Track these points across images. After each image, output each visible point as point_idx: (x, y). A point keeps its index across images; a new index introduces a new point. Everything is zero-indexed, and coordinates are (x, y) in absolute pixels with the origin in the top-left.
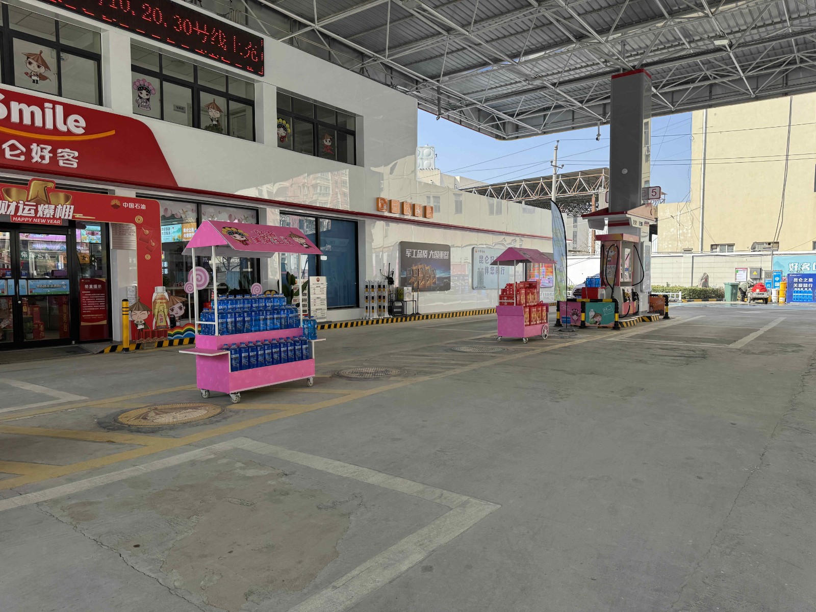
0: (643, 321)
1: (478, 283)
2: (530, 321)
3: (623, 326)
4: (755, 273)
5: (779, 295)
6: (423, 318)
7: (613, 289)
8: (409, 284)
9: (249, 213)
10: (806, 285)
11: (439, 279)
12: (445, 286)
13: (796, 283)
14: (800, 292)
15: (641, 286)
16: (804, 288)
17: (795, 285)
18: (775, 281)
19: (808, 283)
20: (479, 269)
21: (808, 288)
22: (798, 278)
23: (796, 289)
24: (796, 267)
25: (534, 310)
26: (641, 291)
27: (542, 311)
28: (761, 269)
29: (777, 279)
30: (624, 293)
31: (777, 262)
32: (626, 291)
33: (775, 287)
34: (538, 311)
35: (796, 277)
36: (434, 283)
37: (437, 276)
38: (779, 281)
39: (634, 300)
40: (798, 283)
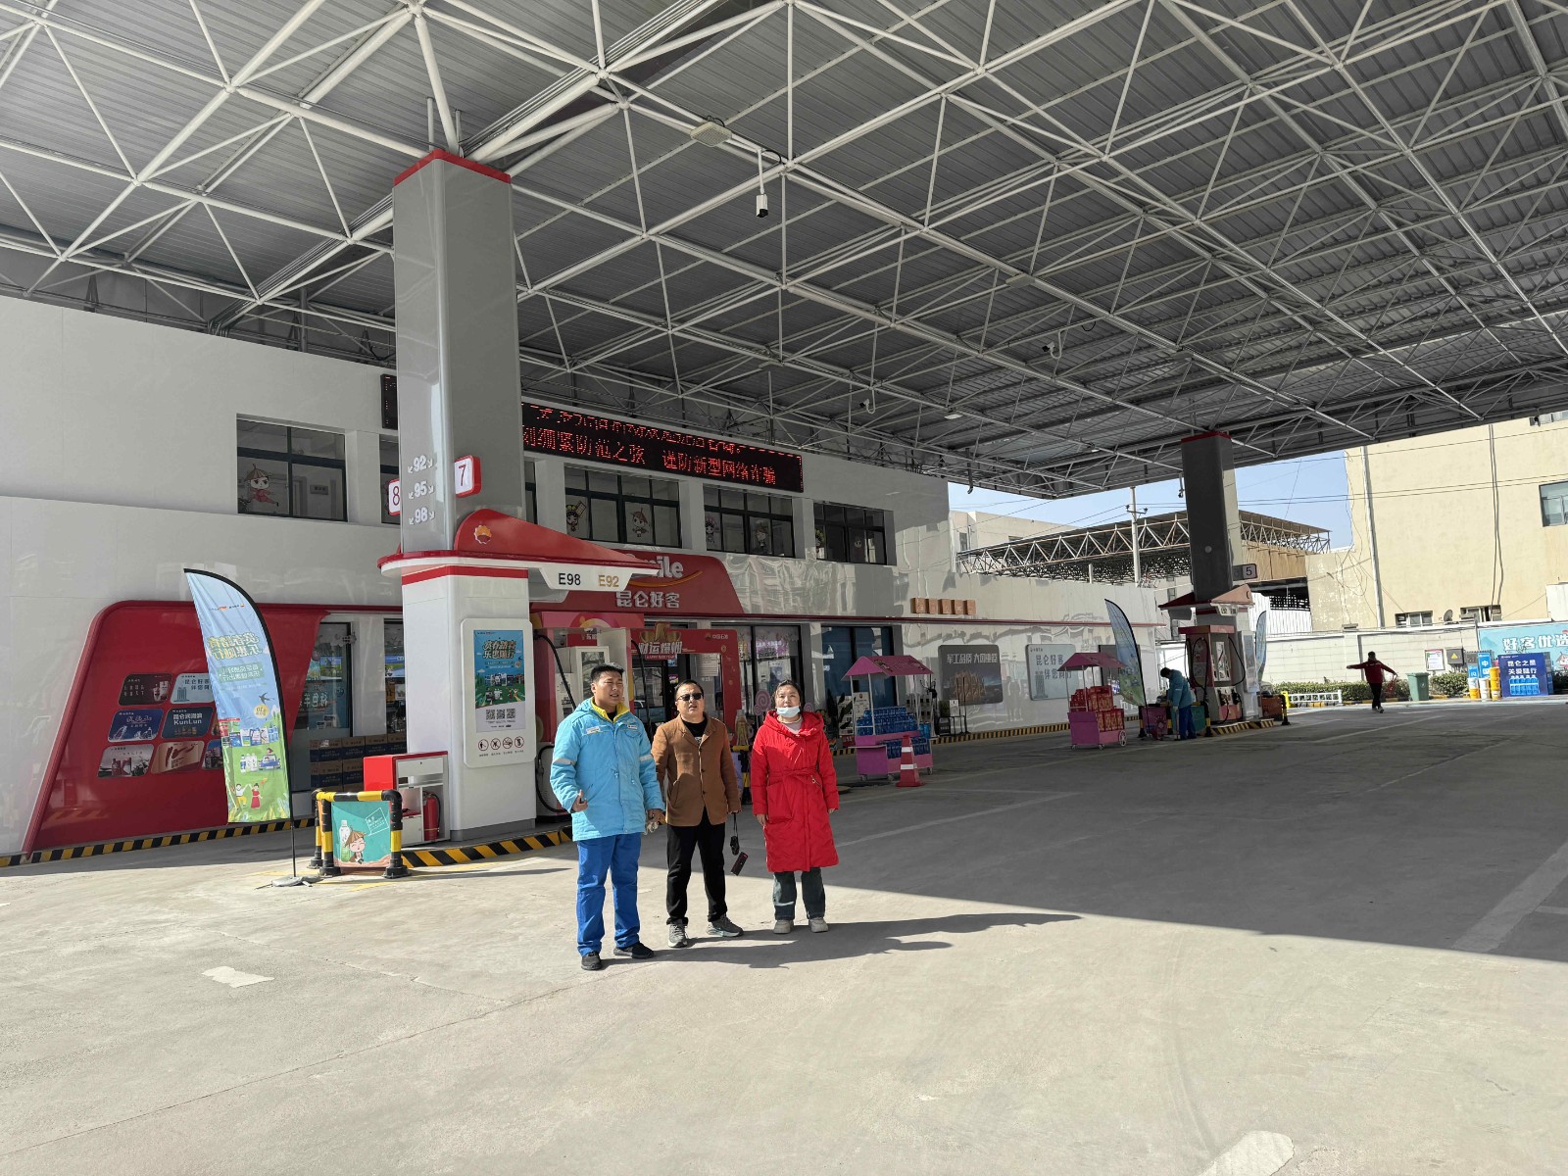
0: (1251, 727)
1: (1038, 692)
2: (1105, 727)
3: (1219, 733)
4: (1454, 656)
5: (1490, 686)
6: (974, 738)
7: (1205, 690)
8: (954, 697)
9: (792, 629)
10: (1527, 671)
11: (988, 688)
12: (995, 696)
13: (1511, 668)
14: (1520, 681)
15: (1245, 684)
16: (1525, 675)
17: (1512, 672)
18: (1484, 667)
19: (1529, 667)
20: (1037, 673)
21: (1531, 675)
22: (1514, 661)
23: (1513, 678)
24: (1514, 644)
25: (1108, 715)
26: (1246, 691)
27: (1117, 716)
28: (1462, 649)
29: (1485, 663)
30: (1220, 694)
31: (1486, 638)
32: (1223, 692)
33: (1483, 676)
34: (1112, 716)
35: (1511, 659)
36: (983, 694)
37: (986, 684)
38: (1488, 667)
39: (1235, 702)
40: (1515, 667)
